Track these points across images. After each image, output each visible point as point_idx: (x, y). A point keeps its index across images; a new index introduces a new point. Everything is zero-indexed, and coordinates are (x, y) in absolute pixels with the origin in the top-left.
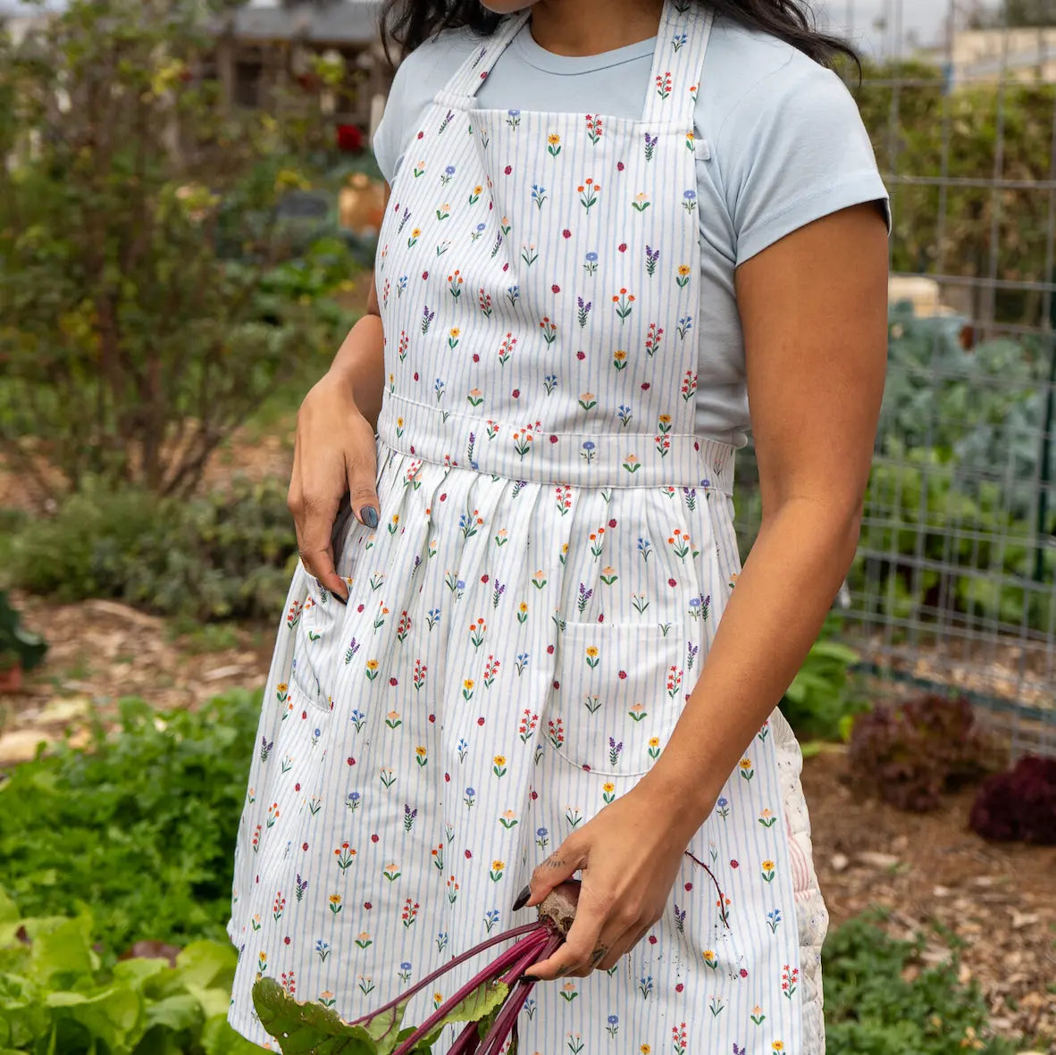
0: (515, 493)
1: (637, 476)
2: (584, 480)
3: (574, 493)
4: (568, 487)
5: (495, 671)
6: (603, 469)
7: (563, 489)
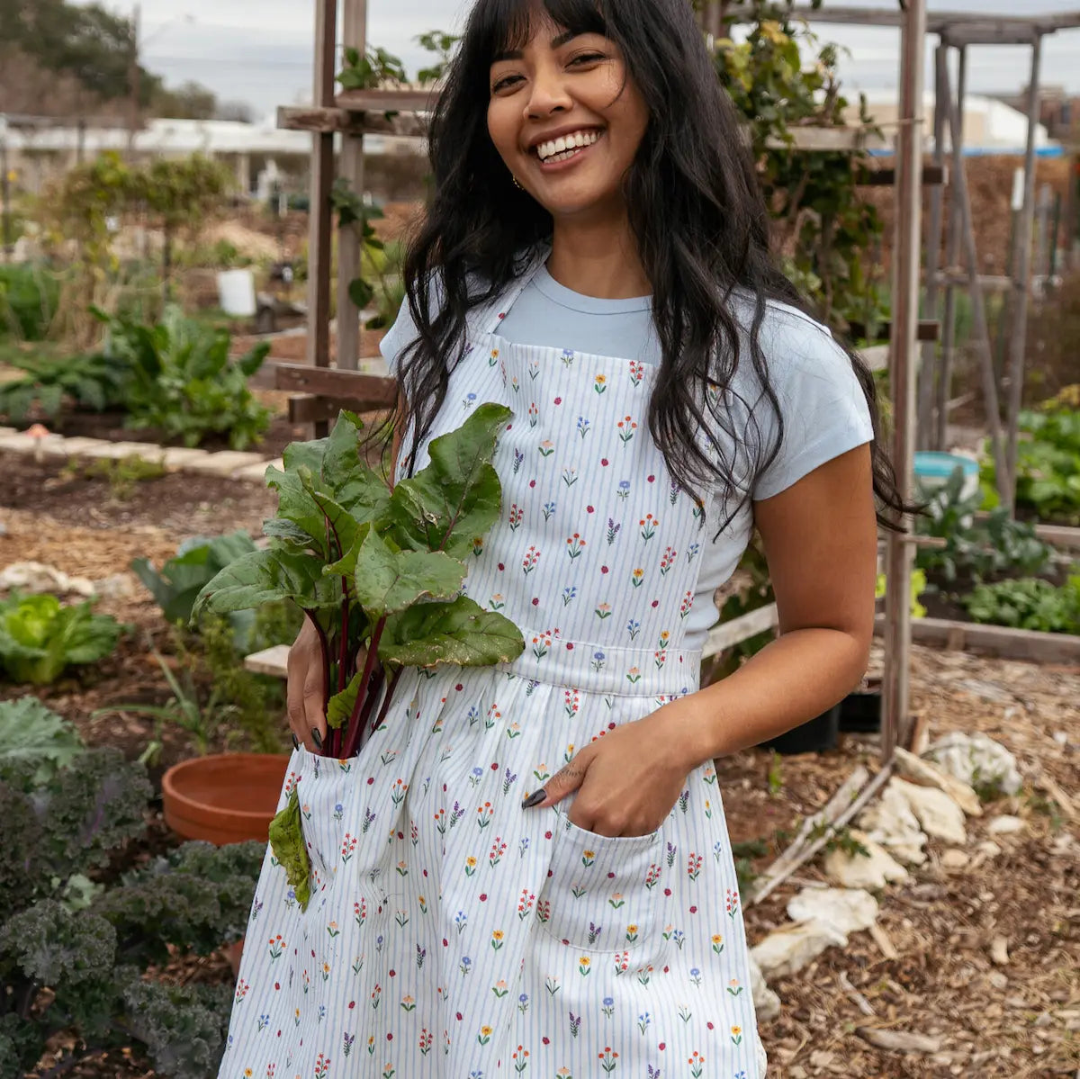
0: (530, 692)
1: (638, 687)
2: (591, 687)
3: (582, 698)
4: (576, 691)
5: (501, 853)
6: (610, 677)
7: (571, 692)
